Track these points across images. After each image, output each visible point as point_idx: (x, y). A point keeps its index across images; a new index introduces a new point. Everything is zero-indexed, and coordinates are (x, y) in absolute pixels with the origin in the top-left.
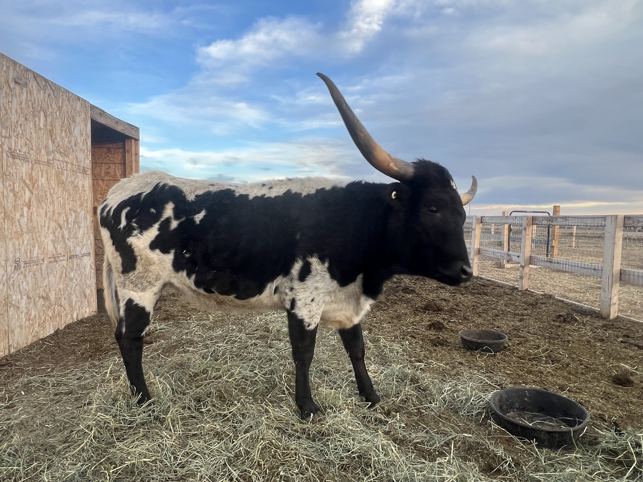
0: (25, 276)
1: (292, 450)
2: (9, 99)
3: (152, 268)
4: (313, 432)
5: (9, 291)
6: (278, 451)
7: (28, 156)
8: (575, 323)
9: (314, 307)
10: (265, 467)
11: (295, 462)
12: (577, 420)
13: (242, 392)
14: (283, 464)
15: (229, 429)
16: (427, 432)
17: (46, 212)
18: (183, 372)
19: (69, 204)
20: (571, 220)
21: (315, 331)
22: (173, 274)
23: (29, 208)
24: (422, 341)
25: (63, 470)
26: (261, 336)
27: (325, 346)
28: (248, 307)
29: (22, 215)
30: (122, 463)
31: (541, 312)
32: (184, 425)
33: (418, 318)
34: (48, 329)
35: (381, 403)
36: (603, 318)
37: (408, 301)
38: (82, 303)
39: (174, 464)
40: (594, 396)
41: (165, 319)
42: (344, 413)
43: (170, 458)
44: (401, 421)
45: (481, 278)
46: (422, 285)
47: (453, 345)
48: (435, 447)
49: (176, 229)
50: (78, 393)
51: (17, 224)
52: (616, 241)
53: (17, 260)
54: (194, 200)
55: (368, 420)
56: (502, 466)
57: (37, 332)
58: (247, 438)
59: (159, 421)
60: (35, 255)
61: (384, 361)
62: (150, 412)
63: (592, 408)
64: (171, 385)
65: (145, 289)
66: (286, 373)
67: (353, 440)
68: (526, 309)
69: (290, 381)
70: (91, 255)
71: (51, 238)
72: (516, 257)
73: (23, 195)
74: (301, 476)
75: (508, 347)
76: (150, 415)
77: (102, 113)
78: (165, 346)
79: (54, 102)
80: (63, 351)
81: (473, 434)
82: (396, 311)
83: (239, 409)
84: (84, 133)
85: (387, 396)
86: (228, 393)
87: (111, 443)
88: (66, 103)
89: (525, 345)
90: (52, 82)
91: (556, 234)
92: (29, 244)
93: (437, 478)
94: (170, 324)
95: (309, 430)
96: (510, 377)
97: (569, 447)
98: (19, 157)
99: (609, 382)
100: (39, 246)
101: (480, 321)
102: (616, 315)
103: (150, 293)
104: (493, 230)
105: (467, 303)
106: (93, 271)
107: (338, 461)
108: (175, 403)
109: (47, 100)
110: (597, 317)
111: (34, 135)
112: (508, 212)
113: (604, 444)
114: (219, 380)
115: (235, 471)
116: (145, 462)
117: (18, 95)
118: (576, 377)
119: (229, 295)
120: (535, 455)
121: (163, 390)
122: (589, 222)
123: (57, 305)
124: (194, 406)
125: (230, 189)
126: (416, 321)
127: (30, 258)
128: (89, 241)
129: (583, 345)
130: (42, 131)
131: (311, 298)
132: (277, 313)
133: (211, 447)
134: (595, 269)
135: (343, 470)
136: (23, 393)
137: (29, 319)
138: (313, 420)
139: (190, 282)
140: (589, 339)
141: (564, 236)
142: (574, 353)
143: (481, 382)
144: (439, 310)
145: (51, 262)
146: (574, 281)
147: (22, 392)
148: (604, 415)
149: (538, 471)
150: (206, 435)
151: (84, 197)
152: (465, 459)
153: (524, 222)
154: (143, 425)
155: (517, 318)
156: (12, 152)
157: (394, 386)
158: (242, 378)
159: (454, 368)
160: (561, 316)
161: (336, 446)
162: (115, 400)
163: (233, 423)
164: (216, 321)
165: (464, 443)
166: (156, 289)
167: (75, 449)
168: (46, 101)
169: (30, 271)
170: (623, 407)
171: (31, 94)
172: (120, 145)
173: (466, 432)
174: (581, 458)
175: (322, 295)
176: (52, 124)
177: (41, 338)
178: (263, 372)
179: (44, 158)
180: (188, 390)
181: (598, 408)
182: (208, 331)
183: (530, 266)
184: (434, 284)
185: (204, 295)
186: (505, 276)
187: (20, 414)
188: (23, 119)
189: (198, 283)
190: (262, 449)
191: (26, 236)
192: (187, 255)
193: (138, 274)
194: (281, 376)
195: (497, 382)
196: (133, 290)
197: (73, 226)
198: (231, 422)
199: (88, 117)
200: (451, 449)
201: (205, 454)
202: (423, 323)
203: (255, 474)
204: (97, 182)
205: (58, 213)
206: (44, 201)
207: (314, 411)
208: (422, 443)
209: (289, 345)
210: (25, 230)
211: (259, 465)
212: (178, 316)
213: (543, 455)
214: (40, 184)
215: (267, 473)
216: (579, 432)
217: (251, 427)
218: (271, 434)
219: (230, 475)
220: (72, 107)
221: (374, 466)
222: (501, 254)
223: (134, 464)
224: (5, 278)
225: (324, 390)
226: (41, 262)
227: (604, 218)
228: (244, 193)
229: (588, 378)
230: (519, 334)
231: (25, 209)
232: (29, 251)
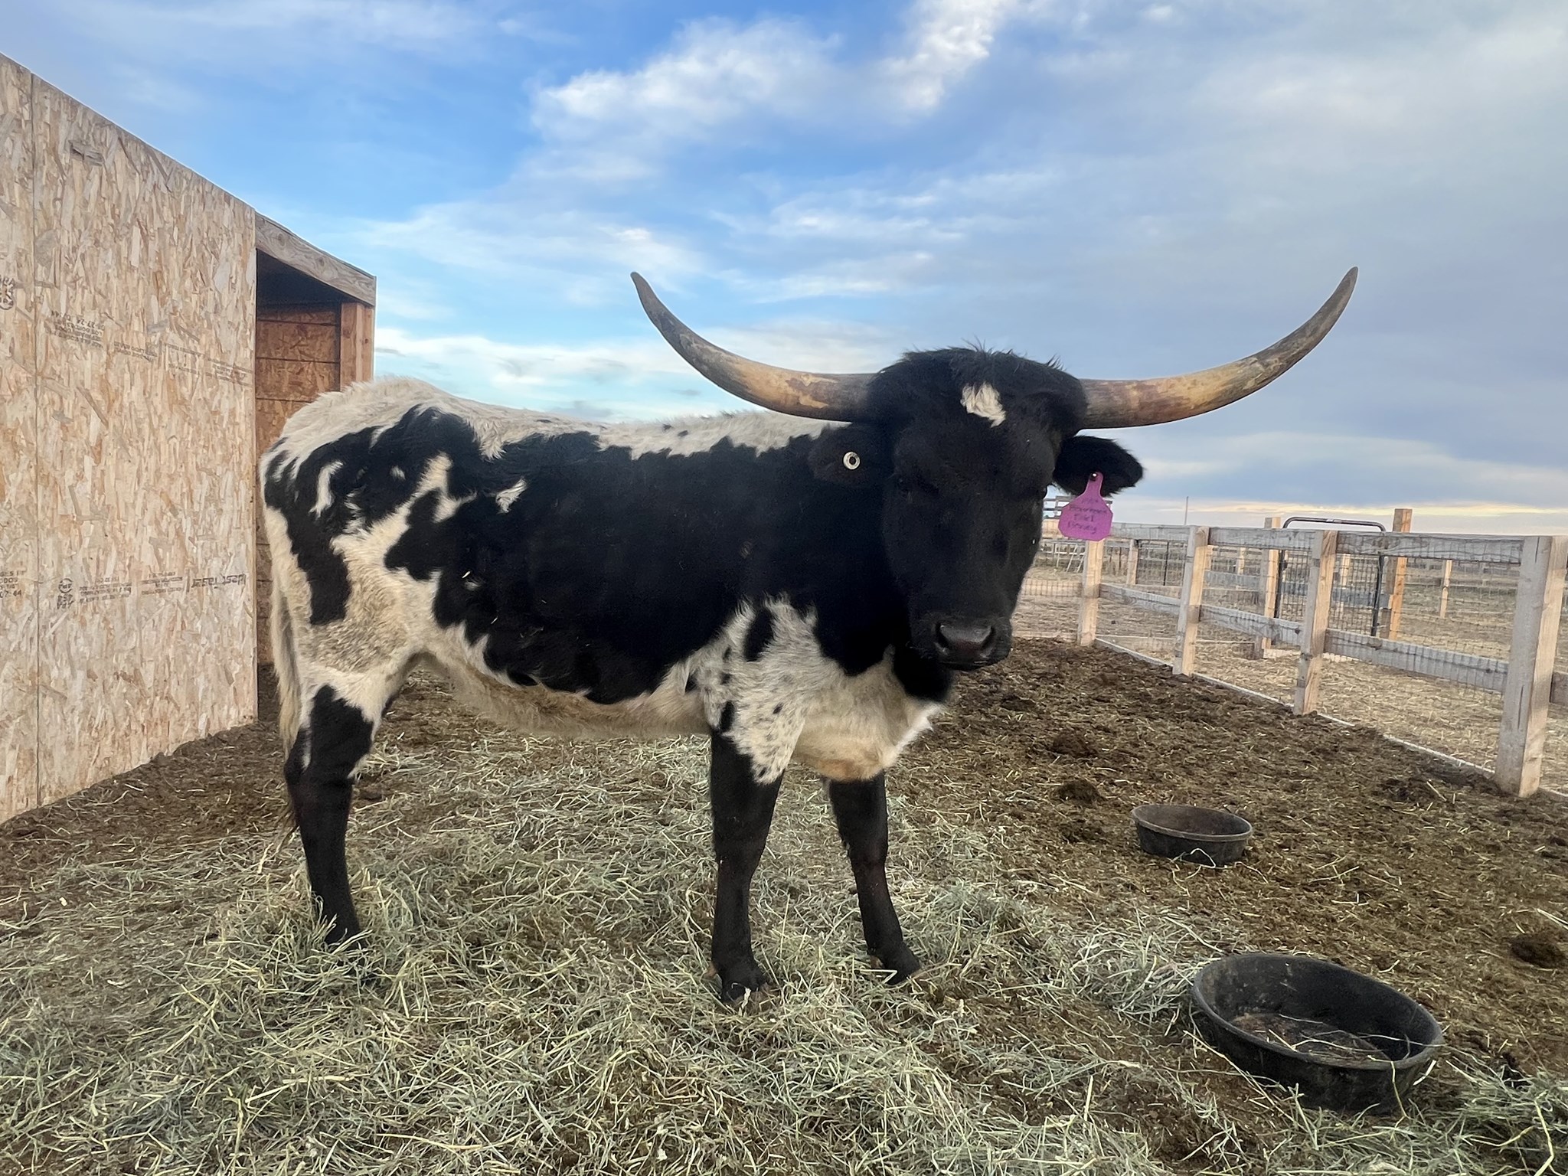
0: (83, 624)
1: (690, 1074)
2: (56, 193)
3: (386, 615)
4: (745, 1035)
5: (42, 657)
6: (658, 1075)
7: (100, 333)
8: (1428, 802)
9: (780, 728)
10: (621, 1114)
11: (696, 1104)
12: (1409, 1042)
13: (585, 928)
14: (667, 1109)
15: (544, 1015)
16: (1029, 1051)
17: (138, 470)
18: (445, 872)
19: (196, 454)
20: (1436, 545)
21: (773, 789)
22: (435, 632)
23: (98, 461)
24: (1039, 828)
25: (138, 1090)
26: (644, 795)
27: (798, 826)
28: (618, 722)
29: (80, 477)
30: (276, 1083)
31: (1343, 769)
32: (435, 999)
33: (1033, 772)
34: (134, 753)
35: (920, 974)
36: (1503, 794)
37: (1013, 729)
38: (220, 693)
39: (402, 1093)
40: (1460, 986)
41: (416, 744)
42: (826, 992)
43: (393, 1076)
44: (967, 1020)
45: (1203, 682)
46: (1052, 691)
47: (1115, 842)
48: (1046, 1090)
49: (449, 521)
50: (192, 910)
51: (68, 496)
52: (1546, 600)
53: (65, 583)
54: (498, 456)
55: (885, 1012)
56: (1211, 1145)
57: (108, 759)
58: (586, 1040)
59: (377, 985)
60: (109, 574)
61: (939, 870)
62: (355, 964)
63: (1453, 1015)
64: (411, 900)
65: (364, 665)
66: (693, 887)
67: (844, 1059)
68: (1306, 762)
69: (704, 907)
70: (247, 581)
71: (149, 535)
72: (1292, 633)
73: (84, 427)
74: (707, 1140)
75: (1253, 854)
76: (352, 972)
77: (285, 236)
78: (409, 808)
79: (167, 203)
80: (168, 808)
81: (1145, 1062)
82: (981, 752)
83: (573, 969)
84: (239, 284)
85: (938, 957)
86: (549, 929)
87: (255, 1033)
88: (197, 207)
89: (1297, 851)
90: (164, 156)
91: (1398, 579)
92: (94, 547)
93: (1041, 1167)
94: (428, 756)
95: (738, 1030)
96: (1253, 928)
97: (1385, 1110)
98: (77, 336)
99: (1501, 954)
100: (119, 553)
101: (1188, 784)
102: (1535, 786)
103: (377, 676)
104: (1240, 564)
105: (1160, 738)
106: (250, 620)
107: (802, 1111)
108: (418, 945)
109: (151, 199)
110: (1488, 790)
111: (115, 282)
112: (1278, 519)
113: (1472, 1108)
114: (530, 895)
115: (547, 1118)
116: (331, 1083)
117: (78, 183)
118: (1418, 934)
119: (573, 691)
120: (1296, 1124)
121: (390, 913)
122: (1479, 552)
123: (158, 698)
124: (463, 956)
125: (586, 433)
126: (1028, 778)
127: (98, 581)
128: (243, 546)
129: (1444, 859)
130: (136, 275)
131: (774, 705)
132: (688, 741)
133: (496, 1057)
134: (1488, 671)
135: (812, 1131)
136: (64, 903)
137: (90, 727)
138: (749, 1004)
139: (475, 654)
140: (1461, 844)
141: (1419, 586)
142: (1420, 876)
143: (1177, 937)
144: (1087, 753)
145: (147, 593)
146: (1435, 699)
147: (62, 899)
148: (1482, 1035)
149: (1301, 1164)
150: (487, 1026)
151: (234, 439)
152: (1119, 1124)
153: (1317, 547)
154: (336, 994)
155: (1283, 783)
156: (59, 322)
157: (958, 934)
158: (588, 895)
159: (1112, 897)
160: (1396, 782)
161: (799, 1072)
162: (272, 930)
163: (554, 1000)
164: (539, 754)
165: (1121, 1083)
166: (391, 666)
167: (170, 1042)
168: (147, 200)
169: (94, 612)
170: (1533, 1017)
171: (110, 183)
172: (328, 316)
173: (1128, 1058)
174: (1413, 1138)
175: (800, 698)
176: (160, 259)
177: (118, 772)
178: (640, 882)
179: (139, 341)
180: (455, 916)
181: (1467, 1014)
182: (517, 776)
183: (1326, 655)
184: (1083, 691)
185: (509, 690)
186: (1262, 678)
187: (51, 952)
188: (90, 243)
189: (493, 659)
190: (619, 1069)
191: (89, 528)
192: (472, 585)
193: (350, 627)
194: (682, 895)
195: (1216, 936)
196: (336, 666)
197: (206, 508)
198: (551, 997)
199: (248, 243)
200: (1084, 1095)
201: (478, 1072)
202: (1046, 784)
203: (596, 1129)
204: (271, 407)
205: (170, 476)
206: (134, 444)
207: (754, 982)
208: (1015, 1077)
209: (708, 820)
210: (86, 512)
211: (608, 1107)
212: (448, 737)
213: (1316, 1124)
214: (126, 403)
215: (626, 1127)
216: (1413, 1071)
217: (598, 1013)
218: (644, 1035)
219: (534, 1126)
220: (210, 217)
221: (889, 1126)
222: (1255, 624)
223: (303, 1087)
224: (33, 624)
225: (782, 935)
226: (123, 592)
227: (1519, 543)
228: (620, 444)
229: (1450, 940)
230: (1283, 821)
231: (89, 461)
232: (93, 564)
